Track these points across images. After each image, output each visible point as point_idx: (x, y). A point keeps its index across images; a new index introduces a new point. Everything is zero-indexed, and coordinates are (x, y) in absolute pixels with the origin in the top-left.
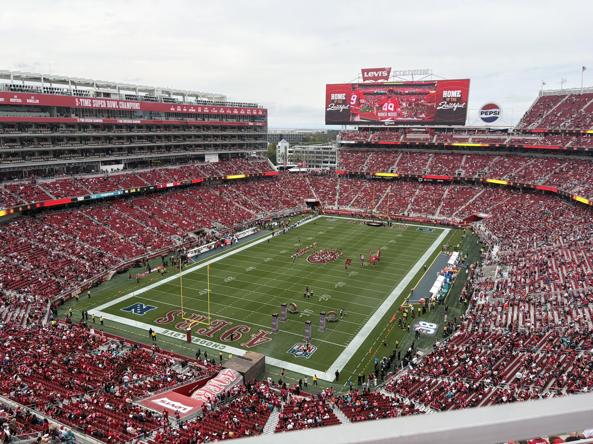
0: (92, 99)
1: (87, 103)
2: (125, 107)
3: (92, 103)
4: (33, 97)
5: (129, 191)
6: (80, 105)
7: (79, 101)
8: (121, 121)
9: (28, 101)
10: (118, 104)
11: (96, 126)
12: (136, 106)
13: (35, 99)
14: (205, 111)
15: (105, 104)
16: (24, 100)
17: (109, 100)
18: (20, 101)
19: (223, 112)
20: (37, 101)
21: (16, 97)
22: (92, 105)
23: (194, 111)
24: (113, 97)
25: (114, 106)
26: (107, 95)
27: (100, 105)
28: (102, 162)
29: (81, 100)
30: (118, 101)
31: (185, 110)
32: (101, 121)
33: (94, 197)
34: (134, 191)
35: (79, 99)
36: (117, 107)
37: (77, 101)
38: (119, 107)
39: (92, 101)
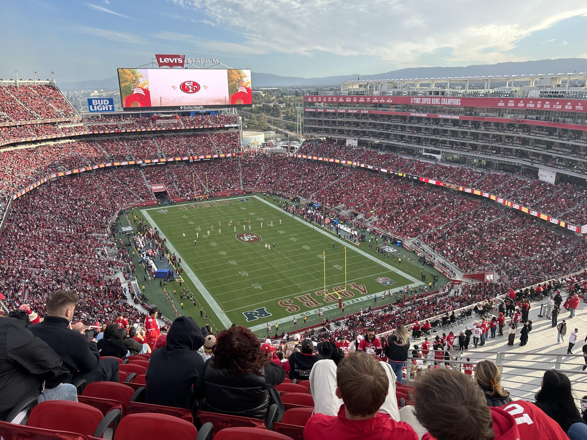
0: (421, 98)
1: (417, 101)
2: (446, 103)
3: (421, 101)
4: (390, 99)
6: (413, 102)
7: (413, 100)
8: (441, 116)
9: (388, 101)
10: (440, 101)
12: (457, 102)
13: (391, 100)
14: (545, 106)
15: (430, 101)
16: (386, 101)
17: (434, 98)
18: (384, 101)
19: (571, 107)
20: (391, 101)
21: (382, 99)
22: (421, 103)
23: (532, 106)
25: (437, 102)
26: (437, 93)
27: (426, 102)
30: (441, 98)
31: (521, 105)
32: (425, 115)
35: (413, 98)
36: (439, 103)
38: (441, 103)
39: (421, 99)
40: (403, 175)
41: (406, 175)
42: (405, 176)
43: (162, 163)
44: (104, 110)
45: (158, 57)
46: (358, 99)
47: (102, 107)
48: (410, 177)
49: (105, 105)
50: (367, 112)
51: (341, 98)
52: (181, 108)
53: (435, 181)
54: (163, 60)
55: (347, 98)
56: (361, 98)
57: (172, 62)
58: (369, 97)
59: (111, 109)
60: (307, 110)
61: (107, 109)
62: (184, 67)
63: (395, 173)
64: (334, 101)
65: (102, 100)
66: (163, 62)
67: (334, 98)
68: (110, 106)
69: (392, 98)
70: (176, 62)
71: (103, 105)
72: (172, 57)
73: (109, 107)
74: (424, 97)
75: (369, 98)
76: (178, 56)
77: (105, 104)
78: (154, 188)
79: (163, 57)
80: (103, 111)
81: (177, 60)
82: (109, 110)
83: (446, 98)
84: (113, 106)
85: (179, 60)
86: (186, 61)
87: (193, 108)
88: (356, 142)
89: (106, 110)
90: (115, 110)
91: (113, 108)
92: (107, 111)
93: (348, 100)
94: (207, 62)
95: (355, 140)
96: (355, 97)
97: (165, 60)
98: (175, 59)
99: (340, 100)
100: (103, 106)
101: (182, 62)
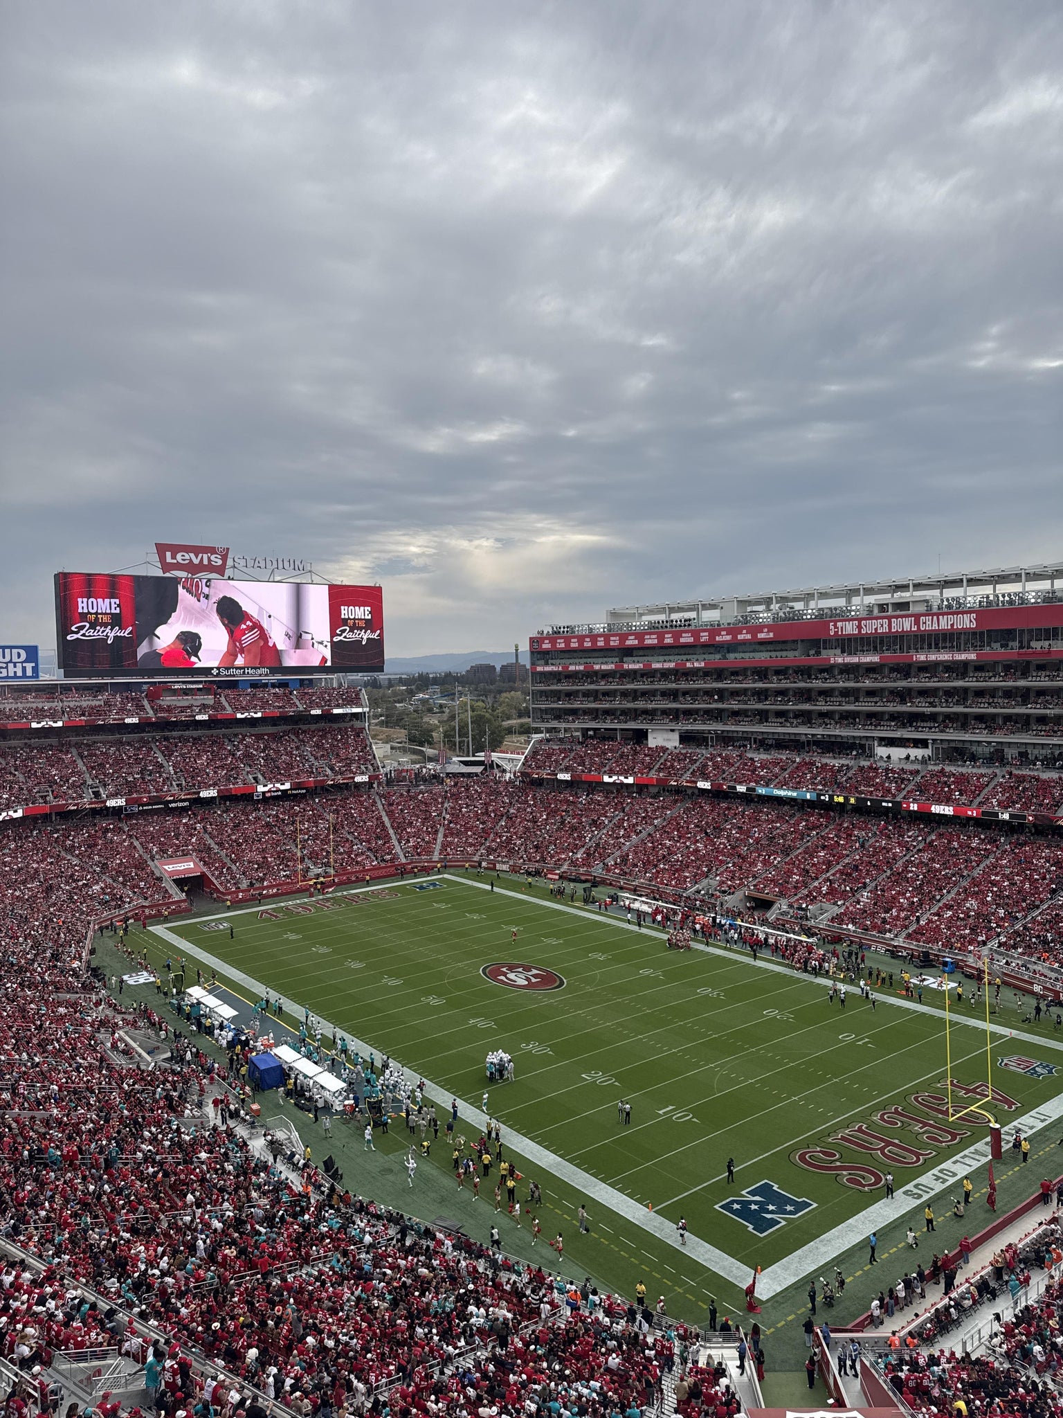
0: (860, 620)
1: (850, 628)
2: (935, 627)
3: (859, 627)
4: (766, 630)
5: (831, 797)
6: (836, 633)
7: (836, 627)
8: (922, 658)
9: (761, 636)
10: (917, 623)
11: (871, 669)
12: (967, 622)
13: (768, 632)
15: (886, 626)
16: (754, 635)
17: (897, 617)
18: (749, 636)
20: (771, 635)
21: (744, 631)
22: (860, 631)
24: (913, 609)
25: (907, 627)
26: (903, 606)
27: (876, 629)
28: (881, 739)
29: (839, 624)
30: (917, 617)
32: (876, 659)
33: (762, 791)
34: (841, 800)
35: (835, 622)
36: (915, 629)
37: (832, 627)
38: (919, 627)
39: (860, 623)
40: (846, 799)
41: (857, 799)
42: (852, 801)
43: (180, 804)
44: (11, 674)
45: (161, 549)
46: (677, 636)
47: (7, 667)
48: (869, 804)
49: (15, 664)
50: (703, 664)
51: (633, 637)
52: (215, 672)
53: (951, 808)
54: (174, 557)
55: (647, 637)
56: (684, 635)
57: (196, 561)
58: (704, 631)
59: (29, 673)
60: (539, 669)
61: (20, 673)
62: (226, 577)
63: (822, 798)
64: (612, 643)
65: (7, 651)
66: (175, 561)
67: (612, 638)
68: (29, 666)
69: (770, 628)
70: (206, 562)
71: (11, 661)
72: (197, 550)
73: (24, 669)
74: (865, 619)
75: (707, 634)
76: (212, 550)
77: (15, 659)
78: (169, 868)
79: (175, 549)
80: (7, 677)
81: (209, 559)
82: (24, 676)
83: (933, 615)
84: (37, 665)
85: (213, 558)
86: (230, 562)
87: (244, 673)
88: (676, 736)
89: (15, 676)
90: (40, 674)
91: (35, 670)
92: (19, 677)
93: (651, 640)
94: (281, 566)
95: (672, 730)
96: (668, 633)
97: (179, 557)
98: (205, 556)
99: (628, 643)
100: (11, 665)
101: (220, 562)
